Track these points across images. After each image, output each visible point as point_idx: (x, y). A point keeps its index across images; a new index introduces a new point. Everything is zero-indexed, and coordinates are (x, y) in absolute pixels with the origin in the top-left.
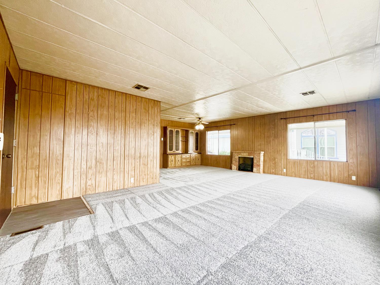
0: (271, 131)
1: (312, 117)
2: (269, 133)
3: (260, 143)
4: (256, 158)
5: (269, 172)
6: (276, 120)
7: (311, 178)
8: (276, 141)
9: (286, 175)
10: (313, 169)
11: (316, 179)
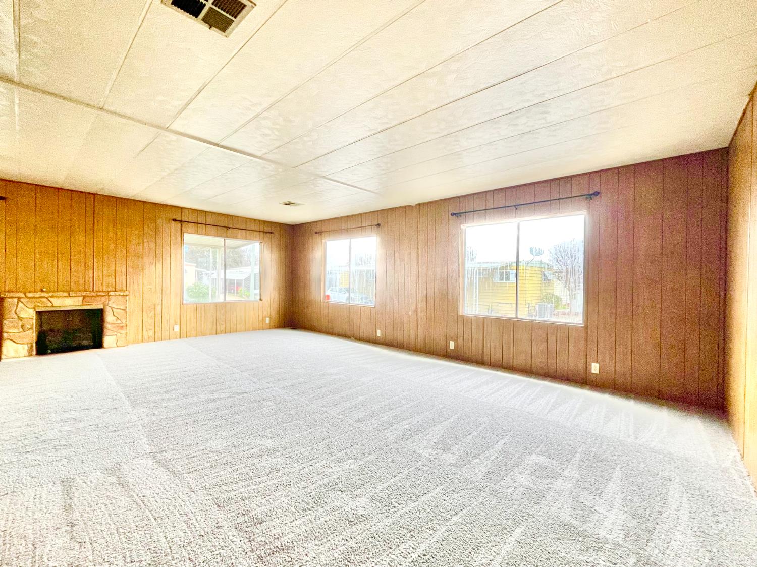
0: (145, 243)
1: (225, 229)
2: (141, 248)
3: (113, 268)
4: (112, 308)
5: (140, 339)
6: (160, 221)
7: (221, 332)
8: (159, 266)
9: (178, 337)
10: (224, 317)
11: (228, 333)
